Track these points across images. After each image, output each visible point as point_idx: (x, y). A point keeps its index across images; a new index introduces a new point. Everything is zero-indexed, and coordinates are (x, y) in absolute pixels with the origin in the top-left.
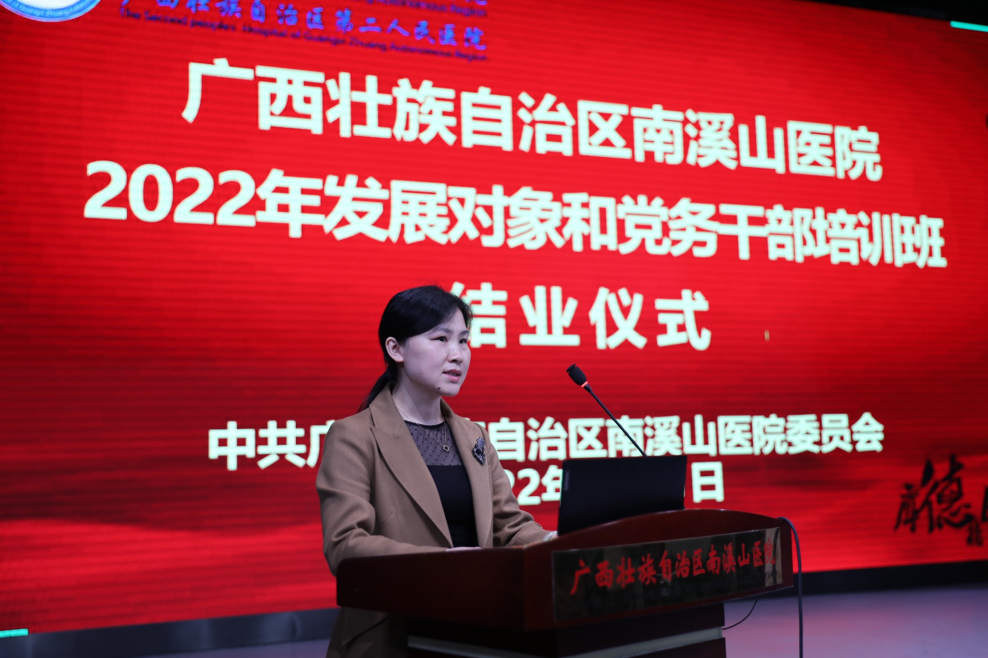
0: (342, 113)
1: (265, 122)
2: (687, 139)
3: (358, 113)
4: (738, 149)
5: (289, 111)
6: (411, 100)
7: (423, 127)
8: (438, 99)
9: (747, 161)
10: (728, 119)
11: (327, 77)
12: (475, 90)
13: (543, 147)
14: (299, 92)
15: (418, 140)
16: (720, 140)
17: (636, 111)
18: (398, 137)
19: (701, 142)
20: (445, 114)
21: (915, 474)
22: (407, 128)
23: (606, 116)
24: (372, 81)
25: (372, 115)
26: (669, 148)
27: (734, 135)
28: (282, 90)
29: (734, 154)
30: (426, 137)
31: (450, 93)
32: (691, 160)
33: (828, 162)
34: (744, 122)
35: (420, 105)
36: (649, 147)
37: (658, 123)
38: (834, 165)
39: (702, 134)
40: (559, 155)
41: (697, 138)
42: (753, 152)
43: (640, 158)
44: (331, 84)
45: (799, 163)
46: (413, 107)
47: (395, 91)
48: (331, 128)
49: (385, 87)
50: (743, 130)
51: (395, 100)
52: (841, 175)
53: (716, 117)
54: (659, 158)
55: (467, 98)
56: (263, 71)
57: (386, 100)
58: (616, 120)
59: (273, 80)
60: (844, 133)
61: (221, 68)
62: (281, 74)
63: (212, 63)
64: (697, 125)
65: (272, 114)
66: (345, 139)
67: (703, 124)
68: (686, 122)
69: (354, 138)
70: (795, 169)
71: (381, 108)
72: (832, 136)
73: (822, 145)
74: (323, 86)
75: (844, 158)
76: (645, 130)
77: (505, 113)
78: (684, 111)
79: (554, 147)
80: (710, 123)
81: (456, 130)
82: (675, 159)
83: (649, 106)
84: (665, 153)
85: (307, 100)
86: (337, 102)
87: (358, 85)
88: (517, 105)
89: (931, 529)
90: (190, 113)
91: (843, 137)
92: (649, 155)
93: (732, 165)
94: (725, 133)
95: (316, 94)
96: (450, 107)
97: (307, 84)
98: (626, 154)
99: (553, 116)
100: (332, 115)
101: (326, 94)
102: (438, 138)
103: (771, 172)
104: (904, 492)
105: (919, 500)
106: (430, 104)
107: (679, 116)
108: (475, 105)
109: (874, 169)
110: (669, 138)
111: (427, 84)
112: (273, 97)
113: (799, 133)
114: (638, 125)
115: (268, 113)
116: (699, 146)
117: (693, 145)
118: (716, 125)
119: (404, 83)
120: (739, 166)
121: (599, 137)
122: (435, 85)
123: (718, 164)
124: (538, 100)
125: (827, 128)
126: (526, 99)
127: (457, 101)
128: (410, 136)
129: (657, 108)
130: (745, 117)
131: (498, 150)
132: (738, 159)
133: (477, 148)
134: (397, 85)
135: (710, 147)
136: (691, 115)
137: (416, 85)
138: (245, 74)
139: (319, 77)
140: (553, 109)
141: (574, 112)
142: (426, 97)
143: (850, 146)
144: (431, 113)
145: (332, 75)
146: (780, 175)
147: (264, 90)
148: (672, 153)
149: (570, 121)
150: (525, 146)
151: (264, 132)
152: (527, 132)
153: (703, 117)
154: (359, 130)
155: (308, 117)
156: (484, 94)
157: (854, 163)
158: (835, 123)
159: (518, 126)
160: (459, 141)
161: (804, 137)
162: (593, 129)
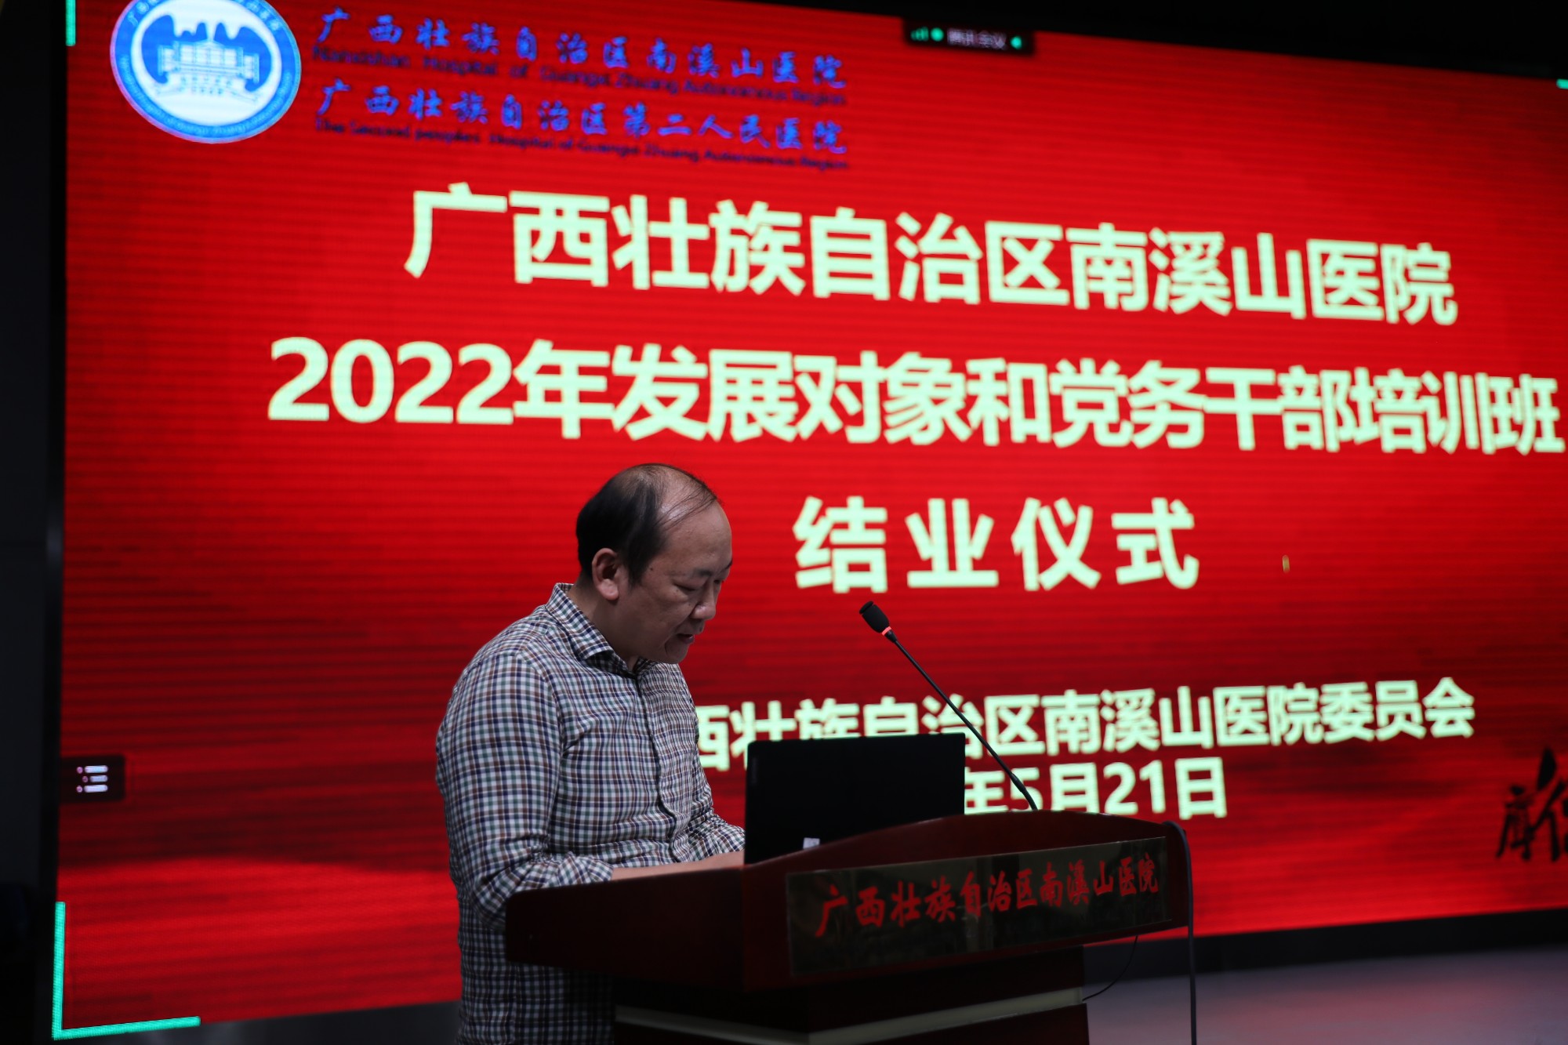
0: (635, 254)
1: (525, 272)
2: (1152, 272)
3: (660, 255)
4: (1231, 285)
5: (558, 254)
6: (736, 232)
7: (755, 271)
8: (777, 228)
9: (1246, 302)
10: (1216, 240)
11: (613, 204)
12: (832, 213)
13: (935, 292)
14: (572, 226)
15: (748, 289)
16: (1204, 272)
17: (1074, 234)
18: (719, 286)
19: (1176, 276)
20: (788, 249)
21: (1527, 772)
22: (732, 272)
23: (1029, 244)
24: (678, 207)
25: (680, 255)
26: (1126, 287)
27: (1225, 264)
28: (548, 225)
29: (1225, 292)
30: (761, 285)
31: (794, 219)
32: (1161, 303)
33: (1372, 299)
34: (1239, 244)
35: (750, 238)
36: (1096, 287)
37: (1108, 251)
38: (1382, 303)
39: (1176, 263)
40: (958, 304)
41: (1169, 270)
42: (1256, 288)
43: (1082, 302)
44: (619, 213)
45: (1327, 303)
46: (740, 242)
47: (714, 219)
48: (621, 276)
49: (697, 215)
50: (1239, 256)
51: (713, 232)
52: (1393, 318)
53: (1196, 239)
54: (1111, 302)
55: (820, 225)
56: (519, 198)
57: (700, 232)
58: (1044, 249)
59: (535, 211)
60: (1395, 255)
61: (460, 197)
62: (546, 201)
63: (446, 190)
64: (1168, 251)
65: (534, 260)
66: (642, 292)
67: (1178, 250)
68: (1150, 247)
69: (654, 291)
70: (1321, 310)
71: (693, 245)
72: (1377, 259)
73: (1362, 274)
74: (607, 216)
75: (1397, 292)
76: (1089, 262)
77: (878, 246)
78: (1147, 230)
79: (951, 291)
80: (1187, 247)
81: (805, 273)
82: (1136, 303)
83: (1094, 226)
84: (1120, 295)
85: (585, 238)
86: (627, 239)
87: (658, 212)
88: (894, 233)
89: (1555, 856)
90: (417, 263)
91: (1393, 260)
92: (1096, 298)
93: (1223, 309)
94: (1211, 262)
95: (597, 228)
96: (794, 239)
97: (584, 214)
98: (1061, 298)
99: (949, 247)
100: (621, 258)
101: (612, 228)
102: (778, 285)
103: (1285, 317)
104: (1511, 798)
105: (1535, 810)
106: (765, 236)
107: (1140, 238)
108: (831, 235)
109: (1445, 307)
110: (1126, 273)
111: (759, 208)
112: (535, 236)
113: (1325, 257)
114: (1078, 255)
115: (528, 258)
116: (1173, 282)
117: (1163, 281)
118: (1197, 250)
119: (726, 207)
120: (1234, 310)
121: (1018, 275)
122: (771, 208)
123: (1201, 308)
124: (926, 224)
125: (1369, 248)
126: (908, 223)
127: (805, 231)
128: (737, 284)
129: (1107, 228)
130: (1240, 236)
131: (867, 299)
132: (1232, 298)
133: (836, 298)
134: (716, 211)
135: (1189, 284)
136: (1159, 237)
137: (743, 209)
138: (494, 204)
139: (601, 204)
140: (949, 235)
141: (980, 239)
142: (759, 226)
143: (1406, 273)
144: (766, 248)
145: (620, 199)
146: (1298, 322)
147: (522, 226)
148: (1131, 295)
149: (975, 253)
150: (908, 291)
151: (523, 286)
152: (910, 272)
153: (1177, 239)
154: (662, 279)
155: (586, 261)
156: (845, 218)
157: (1413, 299)
158: (1380, 240)
159: (896, 262)
160: (809, 288)
161: (1335, 263)
162: (1010, 263)
